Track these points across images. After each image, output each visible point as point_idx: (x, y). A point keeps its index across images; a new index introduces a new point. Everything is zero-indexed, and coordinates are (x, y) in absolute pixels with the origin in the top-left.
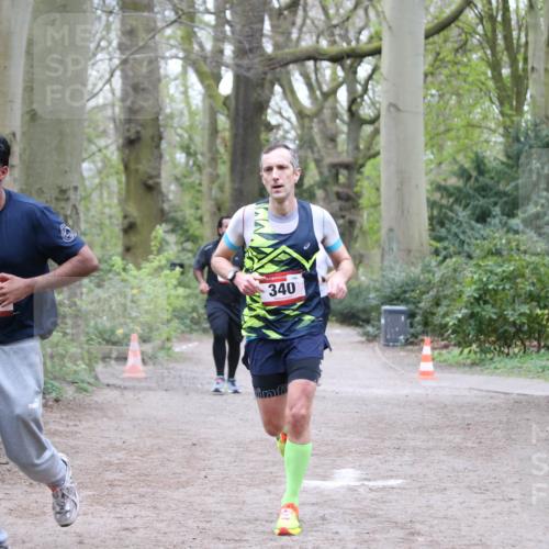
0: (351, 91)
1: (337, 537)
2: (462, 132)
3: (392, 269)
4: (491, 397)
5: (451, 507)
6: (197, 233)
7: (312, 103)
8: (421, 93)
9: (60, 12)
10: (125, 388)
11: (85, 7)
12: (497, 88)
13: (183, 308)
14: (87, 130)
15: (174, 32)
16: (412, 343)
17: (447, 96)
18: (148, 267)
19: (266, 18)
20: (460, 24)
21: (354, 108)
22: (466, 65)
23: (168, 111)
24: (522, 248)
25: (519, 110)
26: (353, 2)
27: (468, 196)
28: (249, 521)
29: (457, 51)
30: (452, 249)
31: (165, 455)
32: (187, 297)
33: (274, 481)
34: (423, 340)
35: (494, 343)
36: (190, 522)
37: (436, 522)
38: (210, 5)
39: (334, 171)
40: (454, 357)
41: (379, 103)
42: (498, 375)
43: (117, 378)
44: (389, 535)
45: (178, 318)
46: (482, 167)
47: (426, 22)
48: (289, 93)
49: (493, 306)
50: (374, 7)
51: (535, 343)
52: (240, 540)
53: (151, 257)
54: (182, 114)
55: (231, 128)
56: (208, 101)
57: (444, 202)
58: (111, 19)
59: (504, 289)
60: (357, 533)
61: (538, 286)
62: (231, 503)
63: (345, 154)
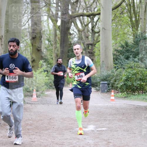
0: (92, 24)
1: (88, 143)
2: (122, 36)
3: (103, 72)
4: (130, 106)
5: (119, 135)
6: (51, 62)
7: (82, 28)
8: (111, 25)
9: (15, 3)
10: (32, 104)
11: (21, 2)
12: (131, 24)
13: (47, 83)
14: (22, 35)
15: (45, 9)
16: (109, 92)
17: (118, 26)
18: (38, 71)
19: (70, 5)
20: (121, 6)
21: (93, 29)
22: (123, 18)
23: (43, 30)
24: (138, 66)
25: (137, 30)
26: (93, 1)
27: (124, 52)
28: (65, 139)
29: (121, 14)
30: (119, 67)
31: (43, 122)
32: (49, 79)
33: (72, 129)
34: (111, 91)
35: (131, 91)
36: (49, 139)
37: (115, 139)
38: (55, 1)
39: (88, 46)
40: (120, 95)
41: (100, 28)
42: (132, 100)
43: (30, 101)
44: (102, 143)
45: (46, 85)
46: (127, 45)
47: (112, 6)
48: (76, 25)
49: (130, 82)
50: (98, 2)
51: (142, 92)
52: (63, 144)
53: (39, 69)
54: (47, 31)
55: (60, 34)
56: (54, 27)
57: (117, 54)
58: (28, 5)
59: (133, 77)
60: (94, 142)
61: (142, 76)
62: (60, 134)
63: (91, 41)
